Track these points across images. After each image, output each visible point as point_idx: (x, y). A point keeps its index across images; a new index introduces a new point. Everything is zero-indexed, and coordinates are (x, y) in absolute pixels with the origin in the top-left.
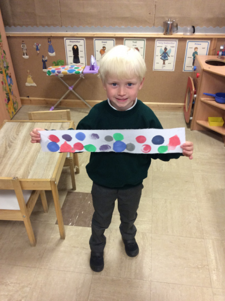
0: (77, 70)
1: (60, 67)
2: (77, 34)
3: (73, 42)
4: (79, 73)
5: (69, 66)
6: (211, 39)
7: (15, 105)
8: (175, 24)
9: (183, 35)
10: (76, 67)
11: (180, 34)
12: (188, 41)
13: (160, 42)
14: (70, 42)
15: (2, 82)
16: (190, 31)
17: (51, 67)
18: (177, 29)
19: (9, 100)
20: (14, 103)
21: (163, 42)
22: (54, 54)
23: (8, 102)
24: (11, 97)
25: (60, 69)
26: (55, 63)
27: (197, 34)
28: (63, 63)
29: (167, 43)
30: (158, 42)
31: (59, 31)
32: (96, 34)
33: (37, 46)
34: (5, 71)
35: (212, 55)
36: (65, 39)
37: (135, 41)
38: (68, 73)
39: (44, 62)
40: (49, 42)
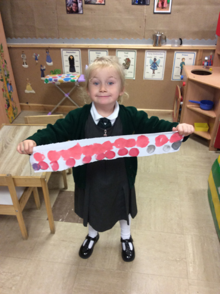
0: (72, 79)
1: (57, 76)
2: (73, 45)
3: (69, 53)
4: (74, 81)
5: (66, 75)
6: (197, 51)
7: (15, 111)
8: (164, 37)
9: (172, 47)
10: (72, 75)
11: (168, 46)
12: (175, 52)
13: (150, 53)
14: (67, 52)
15: (3, 90)
16: (177, 43)
17: (48, 76)
18: (166, 41)
19: (9, 105)
20: (13, 109)
21: (152, 53)
22: (51, 64)
23: (8, 108)
24: (11, 103)
25: (56, 77)
26: (52, 71)
27: (184, 46)
28: (60, 72)
29: (157, 54)
30: (147, 53)
31: (56, 43)
32: (91, 46)
33: (36, 57)
34: (6, 79)
35: (199, 65)
36: (62, 50)
37: (126, 52)
38: (64, 81)
39: (42, 71)
40: (47, 52)
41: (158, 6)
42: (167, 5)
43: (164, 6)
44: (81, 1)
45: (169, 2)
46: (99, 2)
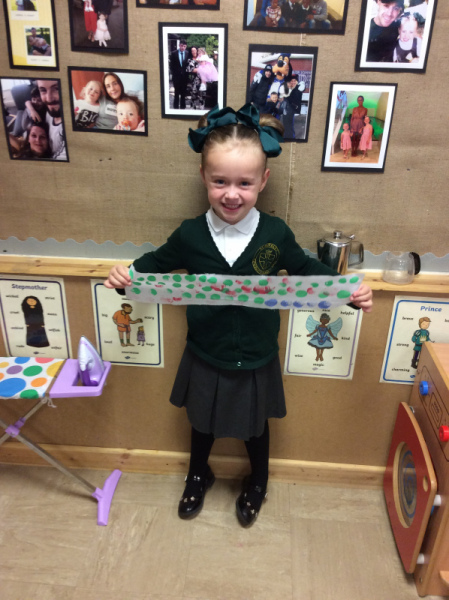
0: (29, 383)
3: (23, 288)
4: (36, 395)
5: (11, 361)
18: (362, 260)
41: (337, 147)
42: (371, 143)
43: (362, 146)
44: (59, 121)
45: (381, 136)
46: (126, 125)
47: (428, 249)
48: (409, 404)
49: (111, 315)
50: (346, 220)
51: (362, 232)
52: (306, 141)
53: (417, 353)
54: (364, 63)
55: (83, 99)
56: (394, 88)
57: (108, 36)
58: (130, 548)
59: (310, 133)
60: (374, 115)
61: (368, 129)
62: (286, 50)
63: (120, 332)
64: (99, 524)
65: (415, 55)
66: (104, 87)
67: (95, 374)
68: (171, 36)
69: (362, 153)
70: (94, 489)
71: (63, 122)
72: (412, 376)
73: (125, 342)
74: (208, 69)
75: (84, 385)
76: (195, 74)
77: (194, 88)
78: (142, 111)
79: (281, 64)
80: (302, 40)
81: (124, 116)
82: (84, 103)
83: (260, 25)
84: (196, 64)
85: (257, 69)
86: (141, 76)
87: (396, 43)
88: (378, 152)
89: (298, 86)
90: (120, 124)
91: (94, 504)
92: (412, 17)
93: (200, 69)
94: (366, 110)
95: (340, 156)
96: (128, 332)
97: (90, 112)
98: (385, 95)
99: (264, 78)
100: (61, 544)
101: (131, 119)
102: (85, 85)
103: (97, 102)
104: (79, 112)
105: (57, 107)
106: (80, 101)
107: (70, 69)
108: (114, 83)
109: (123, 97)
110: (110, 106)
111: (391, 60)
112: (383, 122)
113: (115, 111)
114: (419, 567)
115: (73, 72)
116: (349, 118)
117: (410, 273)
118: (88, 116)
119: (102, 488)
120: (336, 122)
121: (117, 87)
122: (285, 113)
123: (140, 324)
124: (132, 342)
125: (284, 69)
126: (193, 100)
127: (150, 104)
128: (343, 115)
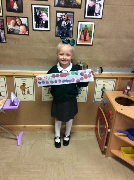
6: (117, 78)
12: (97, 79)
35: (118, 90)
41: (80, 39)
42: (89, 38)
43: (87, 39)
44: (3, 31)
45: (91, 36)
46: (23, 32)
47: (104, 66)
48: (101, 108)
49: (20, 86)
50: (83, 59)
51: (87, 62)
52: (72, 37)
53: (102, 94)
54: (86, 16)
55: (10, 25)
56: (94, 23)
57: (17, 7)
58: (27, 151)
59: (73, 35)
60: (89, 30)
61: (88, 34)
62: (66, 12)
63: (22, 91)
64: (18, 145)
65: (99, 14)
66: (16, 22)
67: (16, 103)
68: (35, 8)
69: (87, 40)
70: (16, 136)
71: (5, 32)
72: (102, 100)
73: (24, 94)
74: (45, 17)
75: (13, 105)
76: (42, 19)
77: (42, 22)
78: (27, 28)
79: (65, 16)
80: (70, 10)
81: (22, 30)
82: (10, 26)
83: (59, 5)
84: (42, 16)
85: (58, 17)
86: (27, 19)
87: (94, 11)
88: (91, 40)
89: (69, 22)
90: (21, 32)
91: (16, 141)
92: (98, 4)
93: (43, 17)
94: (87, 29)
95: (81, 41)
96: (25, 91)
97: (12, 29)
98: (92, 25)
99: (60, 20)
100: (8, 152)
101: (24, 31)
102: (11, 21)
103: (14, 26)
104: (9, 28)
105: (3, 27)
106: (9, 25)
107: (6, 16)
108: (19, 21)
109: (22, 24)
110: (18, 27)
111: (93, 15)
112: (92, 32)
113: (19, 28)
114: (105, 149)
115: (7, 18)
116: (83, 31)
117: (100, 72)
118: (12, 30)
119: (18, 136)
120: (80, 32)
121: (20, 22)
122: (66, 29)
123: (28, 89)
124: (26, 94)
125: (66, 18)
126: (41, 25)
127: (29, 27)
128: (81, 30)
